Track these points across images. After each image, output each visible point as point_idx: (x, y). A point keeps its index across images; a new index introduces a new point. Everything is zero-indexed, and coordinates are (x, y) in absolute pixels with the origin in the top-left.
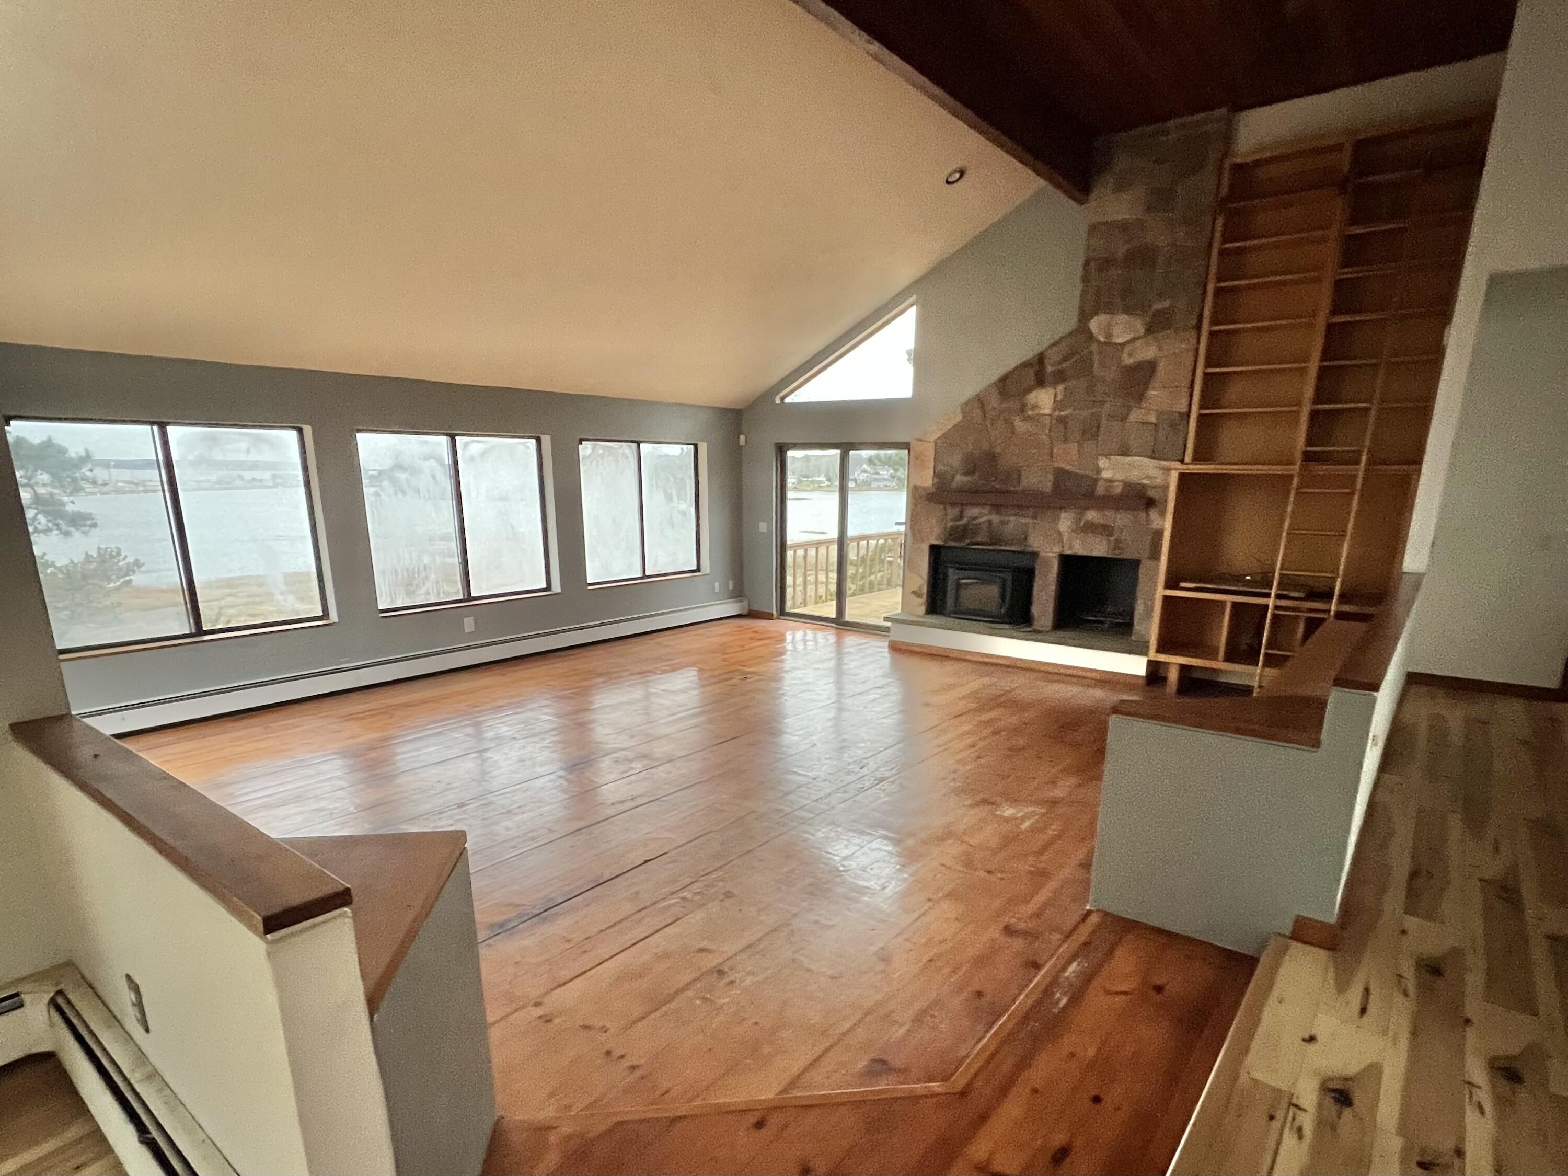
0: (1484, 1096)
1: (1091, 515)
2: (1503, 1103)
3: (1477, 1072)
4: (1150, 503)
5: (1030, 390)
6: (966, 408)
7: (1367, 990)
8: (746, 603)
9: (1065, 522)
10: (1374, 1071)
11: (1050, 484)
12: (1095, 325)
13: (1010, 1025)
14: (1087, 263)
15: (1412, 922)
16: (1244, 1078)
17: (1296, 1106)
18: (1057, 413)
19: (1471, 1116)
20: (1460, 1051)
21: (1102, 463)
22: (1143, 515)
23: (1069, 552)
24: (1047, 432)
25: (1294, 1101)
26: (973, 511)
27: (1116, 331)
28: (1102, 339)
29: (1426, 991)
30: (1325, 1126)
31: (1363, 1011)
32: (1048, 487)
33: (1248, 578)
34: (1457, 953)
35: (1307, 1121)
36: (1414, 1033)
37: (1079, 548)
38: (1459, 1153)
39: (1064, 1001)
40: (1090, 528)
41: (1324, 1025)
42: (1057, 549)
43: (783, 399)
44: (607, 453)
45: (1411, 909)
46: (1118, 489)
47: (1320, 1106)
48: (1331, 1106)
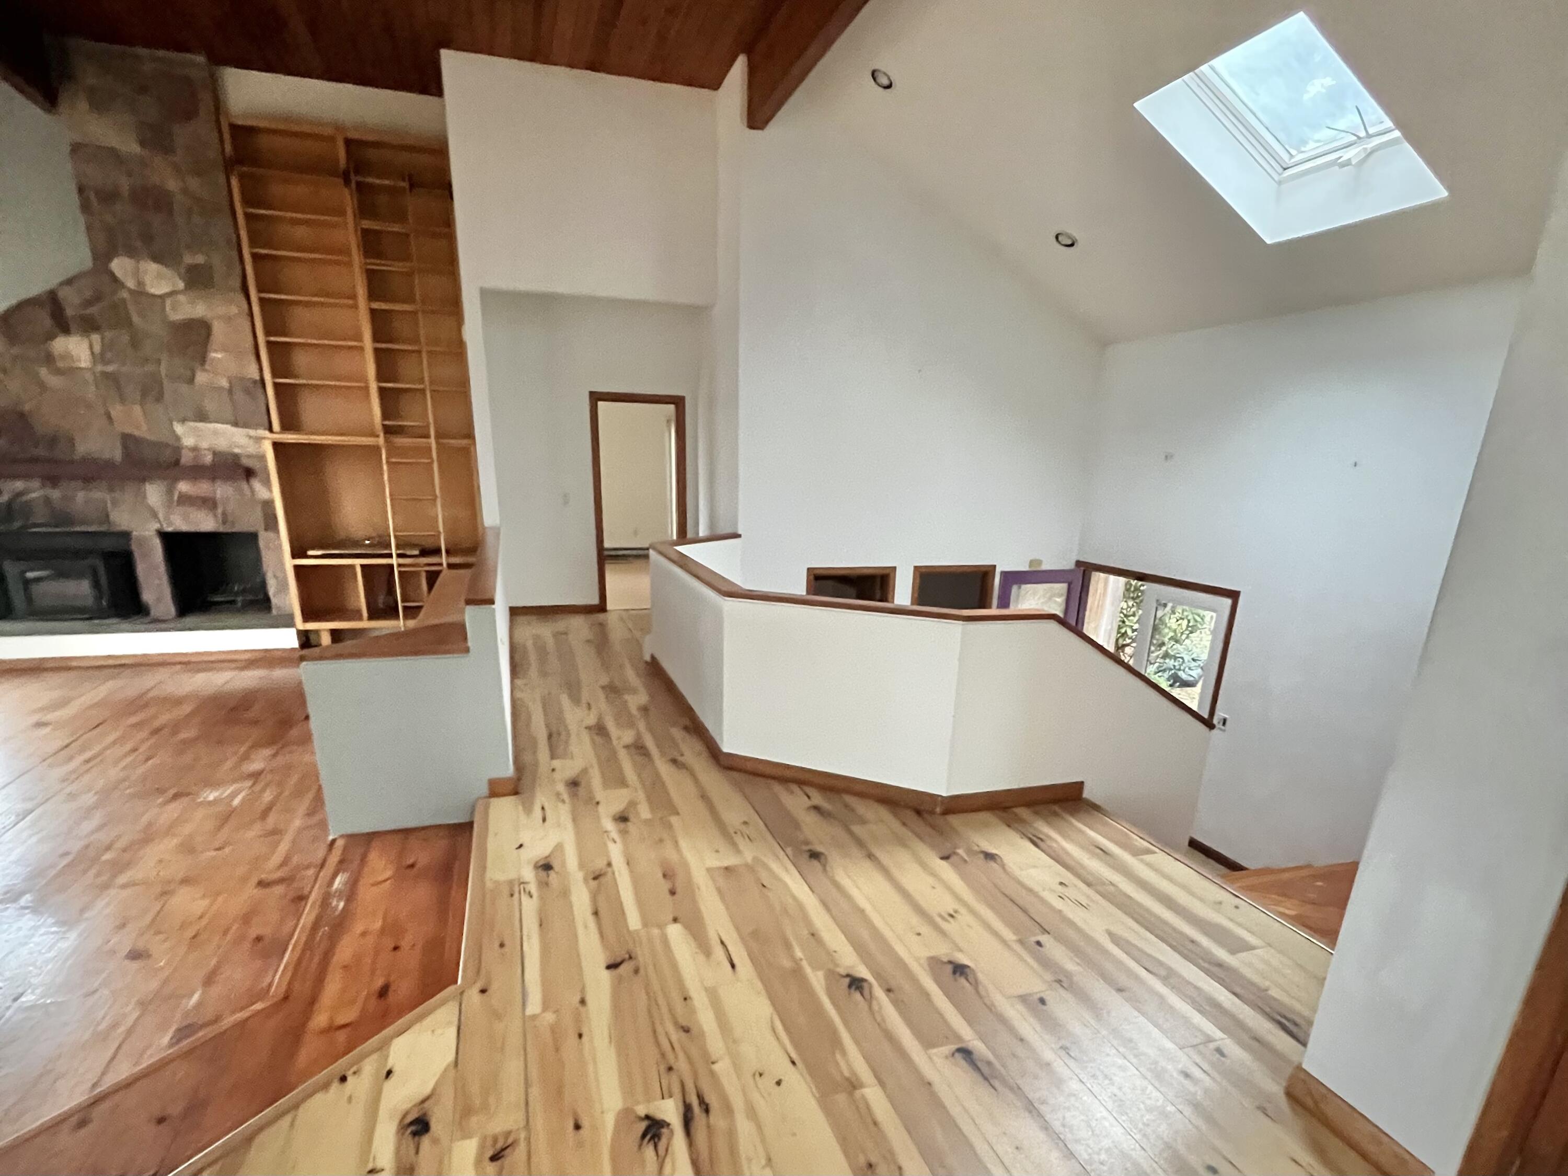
0: (614, 835)
1: (183, 487)
2: (624, 833)
3: (609, 825)
4: (249, 473)
5: (51, 337)
7: (543, 808)
9: (154, 493)
10: (559, 847)
11: (118, 452)
13: (304, 939)
14: (81, 190)
15: (556, 763)
16: (489, 885)
17: (523, 883)
18: (99, 368)
19: (611, 846)
20: (598, 819)
22: (245, 486)
23: (170, 529)
24: (93, 389)
25: (522, 881)
26: (15, 485)
27: (148, 279)
28: (133, 286)
29: (574, 795)
30: (544, 885)
31: (544, 820)
32: (117, 455)
33: (367, 542)
34: (585, 771)
35: (533, 888)
36: (574, 820)
38: (609, 864)
39: (342, 905)
40: (185, 500)
41: (525, 837)
45: (553, 756)
46: (208, 459)
47: (537, 876)
48: (543, 874)
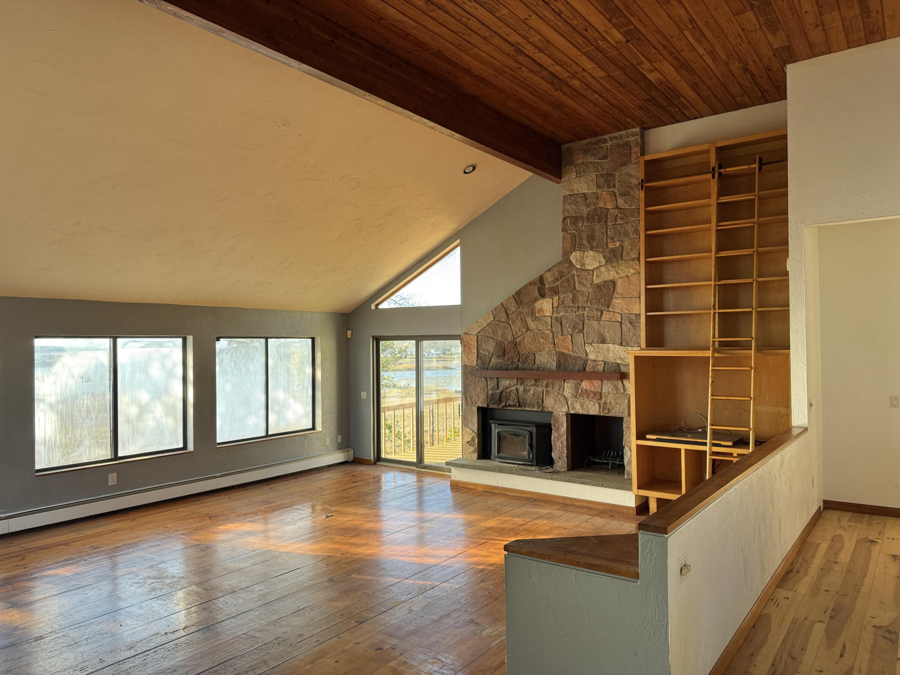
1: (585, 384)
4: (623, 376)
5: (536, 300)
6: (495, 312)
8: (351, 452)
9: (568, 388)
11: (555, 363)
12: (574, 257)
14: (564, 219)
18: (555, 315)
21: (588, 349)
23: (573, 412)
24: (549, 327)
26: (505, 383)
27: (587, 261)
28: (578, 267)
32: (554, 365)
37: (579, 409)
40: (586, 394)
42: (565, 409)
43: (377, 305)
44: (240, 346)
46: (601, 367)
